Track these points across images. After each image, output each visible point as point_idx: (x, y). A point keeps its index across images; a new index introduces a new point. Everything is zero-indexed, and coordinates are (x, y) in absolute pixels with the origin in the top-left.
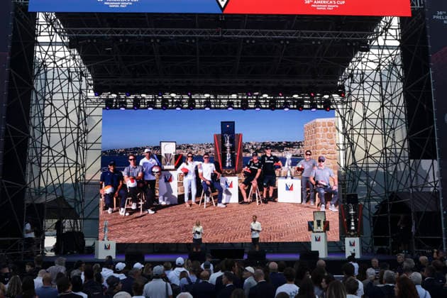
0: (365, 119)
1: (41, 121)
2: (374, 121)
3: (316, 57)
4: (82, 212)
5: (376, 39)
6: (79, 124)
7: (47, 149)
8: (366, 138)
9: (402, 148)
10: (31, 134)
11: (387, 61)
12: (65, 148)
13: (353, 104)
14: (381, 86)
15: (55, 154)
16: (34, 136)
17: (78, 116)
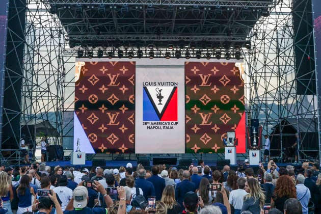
0: (265, 65)
1: (32, 66)
2: (272, 67)
3: (230, 20)
4: (62, 131)
5: (275, 7)
6: (59, 69)
7: (36, 86)
8: (265, 80)
9: (292, 87)
10: (25, 76)
11: (282, 23)
12: (49, 86)
13: (257, 54)
14: (277, 41)
15: (42, 90)
16: (27, 77)
17: (58, 63)
